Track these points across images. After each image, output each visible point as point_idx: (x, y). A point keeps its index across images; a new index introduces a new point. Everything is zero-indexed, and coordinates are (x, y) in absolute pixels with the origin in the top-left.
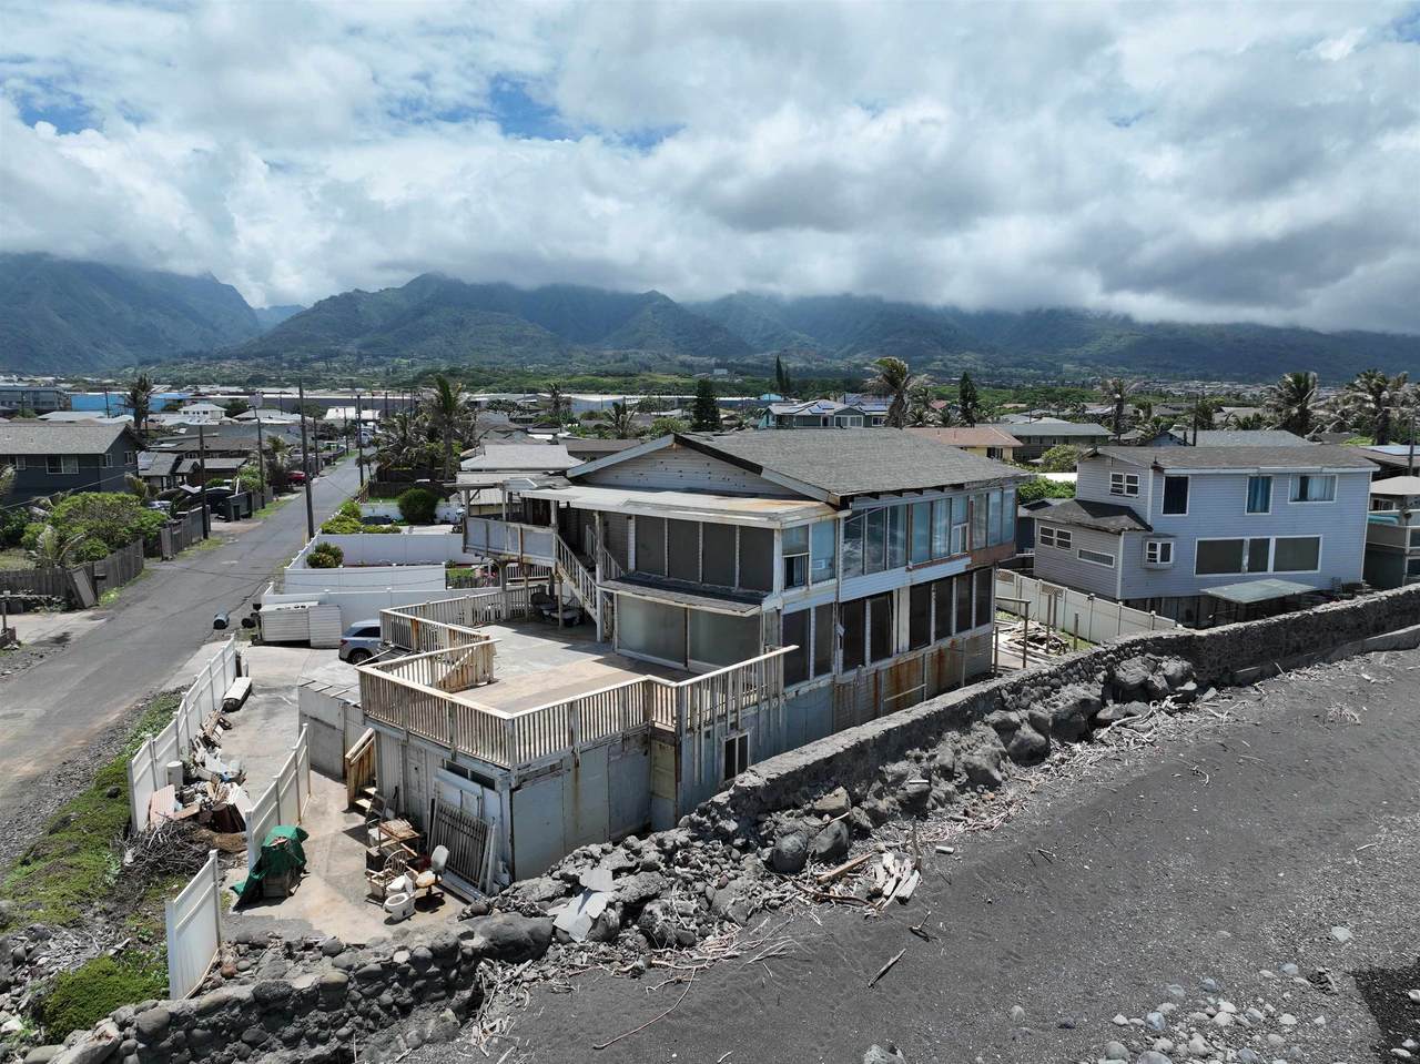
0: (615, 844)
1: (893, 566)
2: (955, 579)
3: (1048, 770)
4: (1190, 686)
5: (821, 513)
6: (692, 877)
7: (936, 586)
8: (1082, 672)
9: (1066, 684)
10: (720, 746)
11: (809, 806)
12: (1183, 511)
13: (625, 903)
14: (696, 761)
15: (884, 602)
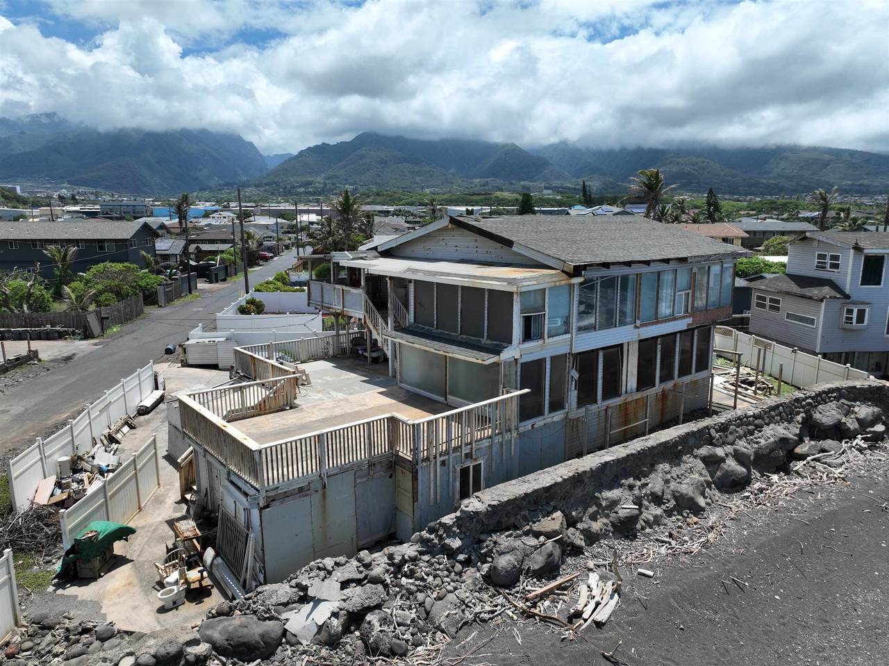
0: (350, 557)
1: (623, 323)
2: (678, 335)
3: (748, 497)
4: (880, 428)
5: (557, 279)
6: (415, 588)
7: (662, 342)
8: (783, 414)
9: (768, 424)
10: (454, 472)
11: (528, 527)
12: (879, 284)
13: (348, 611)
14: (432, 485)
15: (614, 354)
